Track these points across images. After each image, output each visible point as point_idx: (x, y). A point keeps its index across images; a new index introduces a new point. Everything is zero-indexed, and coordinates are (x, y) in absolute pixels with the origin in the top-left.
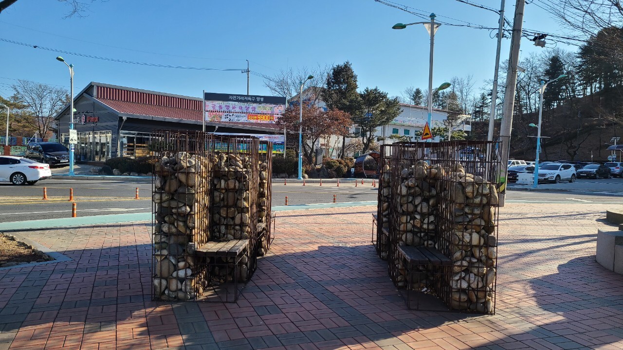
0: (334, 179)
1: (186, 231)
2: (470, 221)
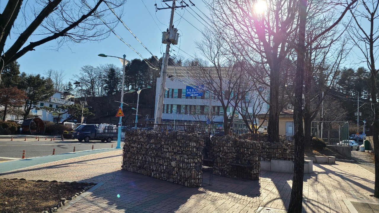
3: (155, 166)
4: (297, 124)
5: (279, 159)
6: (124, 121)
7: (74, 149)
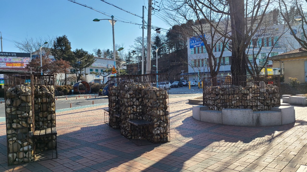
0: (63, 96)
1: (27, 126)
2: (159, 106)
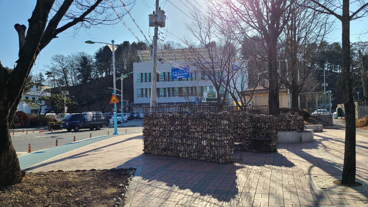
3: (183, 147)
4: (347, 93)
5: (284, 130)
6: (103, 108)
7: (75, 139)
